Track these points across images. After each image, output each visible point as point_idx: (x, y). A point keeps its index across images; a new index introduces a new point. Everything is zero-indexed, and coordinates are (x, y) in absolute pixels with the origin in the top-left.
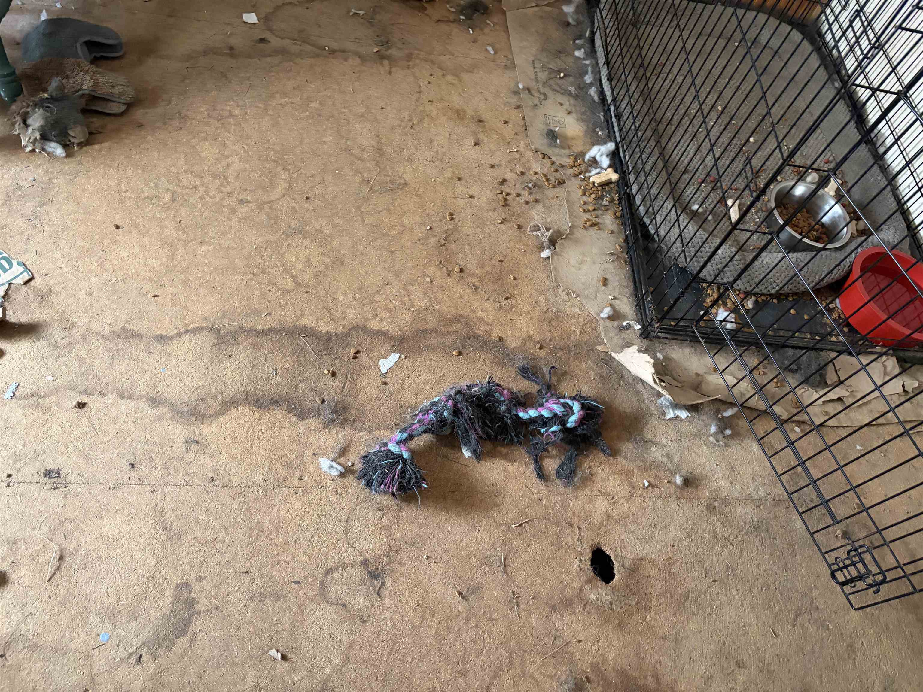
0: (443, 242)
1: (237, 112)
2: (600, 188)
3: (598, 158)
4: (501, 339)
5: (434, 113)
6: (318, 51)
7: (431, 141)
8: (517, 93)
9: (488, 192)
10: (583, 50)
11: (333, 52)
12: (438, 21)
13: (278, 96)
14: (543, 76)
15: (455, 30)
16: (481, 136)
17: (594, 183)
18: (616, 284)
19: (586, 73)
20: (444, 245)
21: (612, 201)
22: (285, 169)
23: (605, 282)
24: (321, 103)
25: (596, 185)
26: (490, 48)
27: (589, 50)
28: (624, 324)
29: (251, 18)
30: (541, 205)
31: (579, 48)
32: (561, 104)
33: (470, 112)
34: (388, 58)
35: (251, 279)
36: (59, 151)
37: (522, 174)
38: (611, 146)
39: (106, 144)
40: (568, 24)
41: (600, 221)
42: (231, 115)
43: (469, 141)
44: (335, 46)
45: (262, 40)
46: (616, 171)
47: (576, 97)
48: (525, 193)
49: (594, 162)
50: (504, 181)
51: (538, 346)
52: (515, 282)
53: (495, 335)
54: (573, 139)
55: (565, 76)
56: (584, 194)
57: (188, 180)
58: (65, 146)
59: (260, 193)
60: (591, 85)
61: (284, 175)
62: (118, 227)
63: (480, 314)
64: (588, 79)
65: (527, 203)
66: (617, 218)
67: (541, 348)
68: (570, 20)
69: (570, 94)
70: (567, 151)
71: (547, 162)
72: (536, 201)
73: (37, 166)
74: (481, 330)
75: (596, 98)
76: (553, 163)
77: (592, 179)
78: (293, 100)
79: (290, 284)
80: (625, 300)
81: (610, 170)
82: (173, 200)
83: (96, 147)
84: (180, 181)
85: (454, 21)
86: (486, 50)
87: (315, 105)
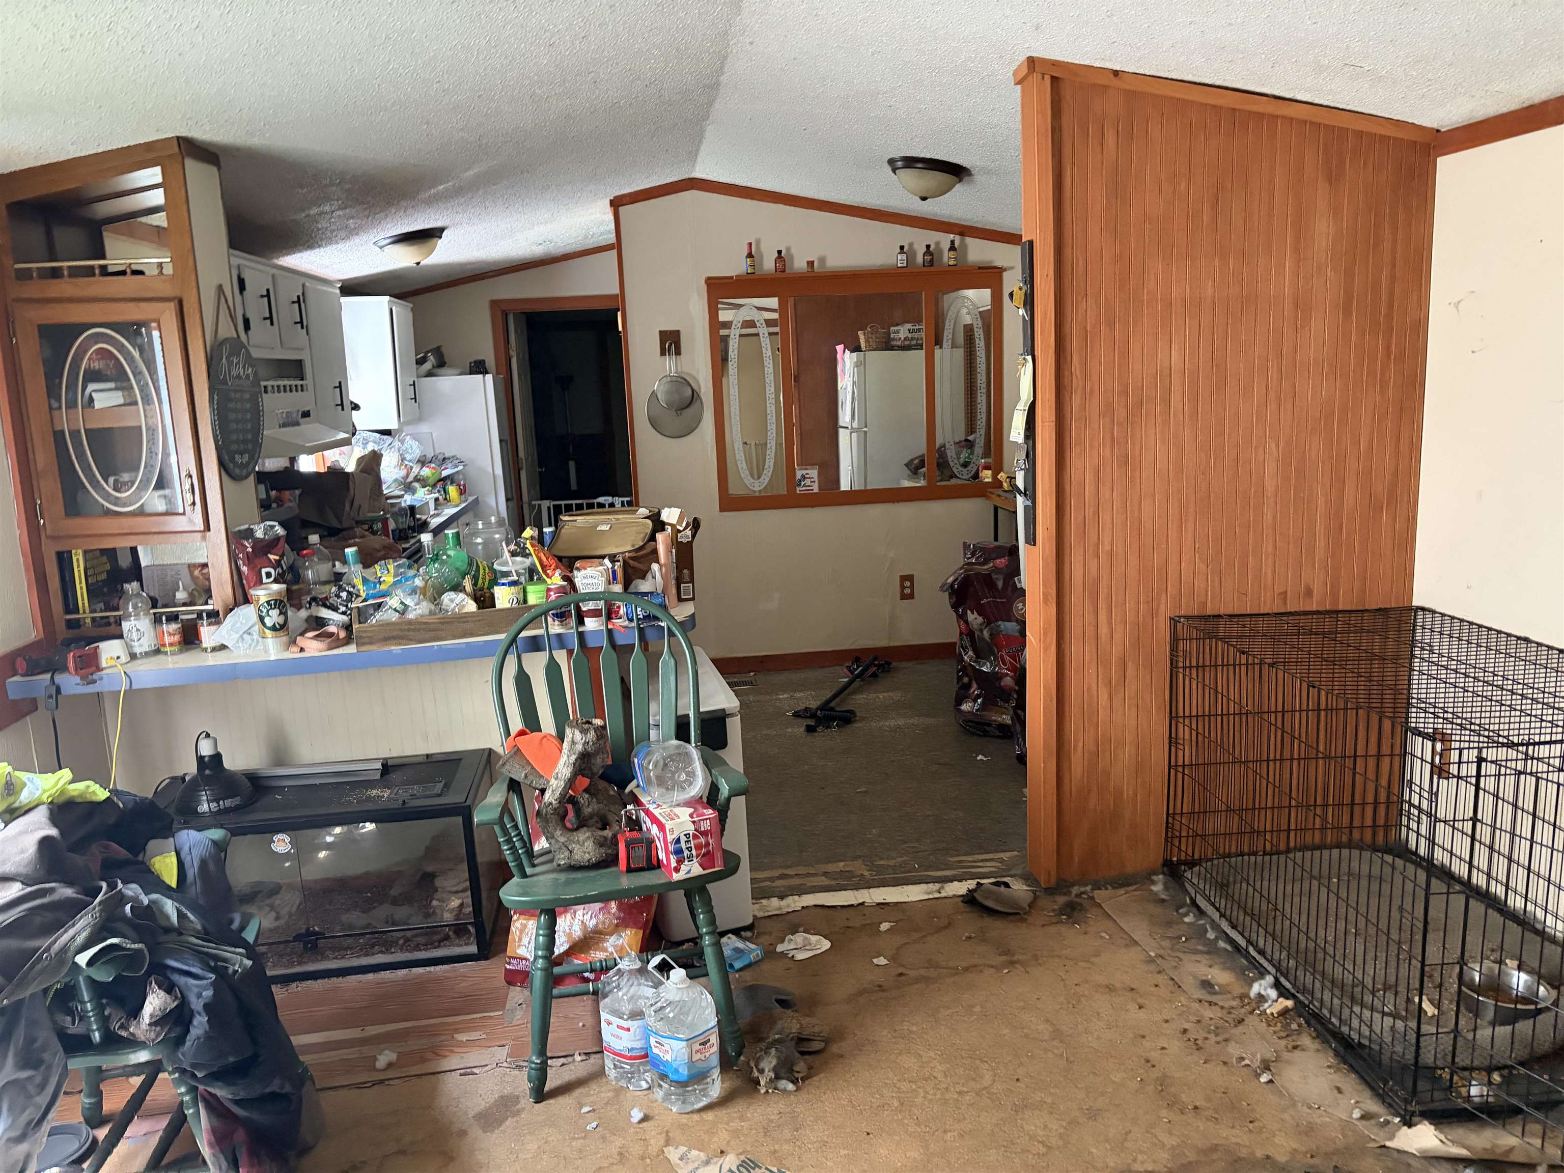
0: (1160, 1088)
1: (914, 1028)
2: (1281, 1018)
3: (1263, 992)
4: (1268, 1157)
5: (1086, 993)
6: (953, 971)
7: (1098, 1014)
8: (1151, 961)
9: (1176, 1042)
10: (1191, 915)
11: (966, 969)
12: (1043, 925)
13: (941, 1010)
14: (1166, 943)
15: (1063, 929)
16: (1140, 1001)
17: (1272, 1014)
18: (1351, 1090)
19: (1206, 931)
20: (1162, 1090)
21: (1300, 1025)
22: (982, 1061)
23: (1339, 1090)
24: (982, 1007)
25: (1276, 1015)
26: (1103, 934)
27: (1197, 912)
28: (1382, 1120)
29: (882, 961)
30: (1233, 1043)
31: (1186, 915)
32: (1199, 962)
33: (1118, 985)
34: (1017, 962)
35: (1005, 1151)
36: (791, 1087)
37: (1199, 1021)
38: (1269, 979)
39: (822, 1075)
40: (1163, 901)
41: (1299, 1043)
42: (911, 1032)
43: (1132, 1007)
44: (965, 964)
45: (901, 975)
46: (1287, 998)
47: (1208, 953)
48: (1212, 1036)
49: (1261, 998)
50: (1185, 1031)
51: (1309, 1156)
52: (1250, 1107)
53: (1259, 1154)
54: (1227, 985)
55: (1186, 939)
56: (1269, 1025)
57: (905, 1086)
58: (794, 1082)
59: (972, 1084)
60: (1217, 939)
61: (986, 1066)
62: (868, 1134)
63: (1234, 1140)
64: (1211, 935)
65: (1218, 1043)
66: (1314, 1038)
67: (1312, 1157)
68: (1164, 897)
69: (1201, 952)
70: (1229, 996)
71: (1217, 1008)
72: (1226, 1040)
73: (777, 1103)
74: (1244, 1153)
75: (1229, 948)
76: (1222, 1008)
77: (1268, 1011)
78: (957, 1010)
79: (1043, 1150)
80: (1369, 1101)
81: (1281, 1000)
82: (902, 1104)
83: (815, 1078)
84: (899, 1088)
85: (1057, 923)
86: (1101, 937)
87: (977, 1009)
